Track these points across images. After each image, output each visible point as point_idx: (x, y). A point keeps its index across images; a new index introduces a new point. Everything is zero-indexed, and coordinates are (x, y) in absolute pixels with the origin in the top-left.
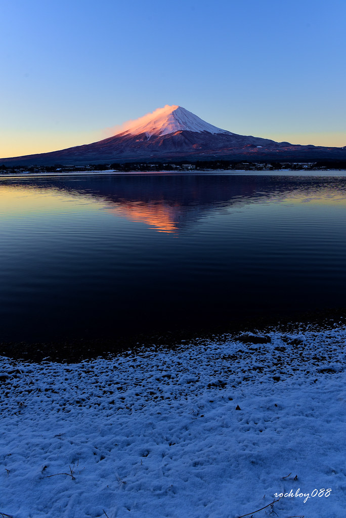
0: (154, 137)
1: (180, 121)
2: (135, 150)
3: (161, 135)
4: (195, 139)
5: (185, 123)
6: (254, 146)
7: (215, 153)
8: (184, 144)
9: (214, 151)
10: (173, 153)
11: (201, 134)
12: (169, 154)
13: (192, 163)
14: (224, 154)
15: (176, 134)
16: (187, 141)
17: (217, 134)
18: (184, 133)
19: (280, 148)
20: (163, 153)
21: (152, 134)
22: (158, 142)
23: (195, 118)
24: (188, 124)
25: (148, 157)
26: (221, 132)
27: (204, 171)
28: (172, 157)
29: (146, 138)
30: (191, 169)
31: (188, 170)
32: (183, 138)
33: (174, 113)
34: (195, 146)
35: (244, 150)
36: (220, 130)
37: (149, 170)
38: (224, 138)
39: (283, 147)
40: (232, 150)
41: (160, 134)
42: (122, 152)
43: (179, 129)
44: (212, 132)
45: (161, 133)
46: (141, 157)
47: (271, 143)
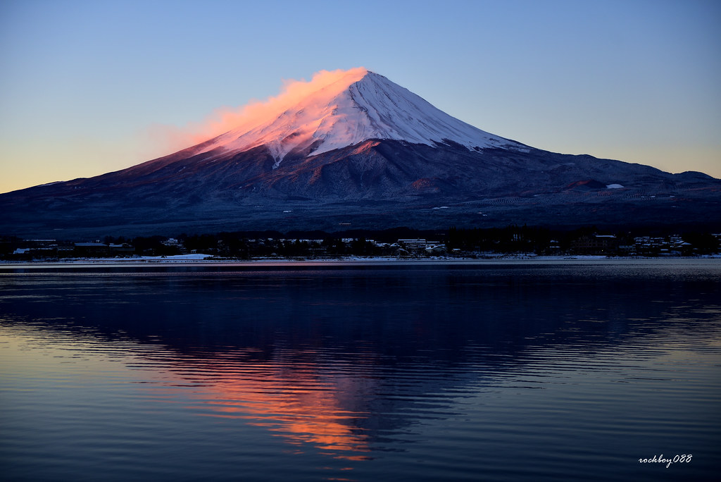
0: (293, 158)
1: (373, 113)
2: (237, 195)
3: (315, 153)
4: (419, 163)
5: (387, 119)
6: (597, 185)
7: (480, 206)
8: (385, 179)
9: (475, 198)
10: (354, 204)
11: (435, 150)
12: (341, 208)
13: (430, 236)
14: (510, 208)
15: (360, 150)
16: (392, 168)
17: (485, 150)
18: (384, 147)
19: (679, 191)
20: (322, 205)
21: (288, 148)
22: (306, 174)
23: (417, 103)
24: (396, 119)
25: (279, 217)
26: (497, 145)
27: (474, 257)
28: (351, 217)
29: (270, 160)
30: (435, 253)
31: (428, 255)
32: (382, 161)
33: (354, 92)
34: (418, 184)
35: (566, 196)
36: (493, 138)
37: (309, 255)
38: (506, 160)
39: (689, 185)
40: (530, 196)
41: (312, 151)
42: (195, 200)
43: (371, 134)
44: (468, 143)
45: (315, 145)
46: (256, 217)
47: (648, 176)
